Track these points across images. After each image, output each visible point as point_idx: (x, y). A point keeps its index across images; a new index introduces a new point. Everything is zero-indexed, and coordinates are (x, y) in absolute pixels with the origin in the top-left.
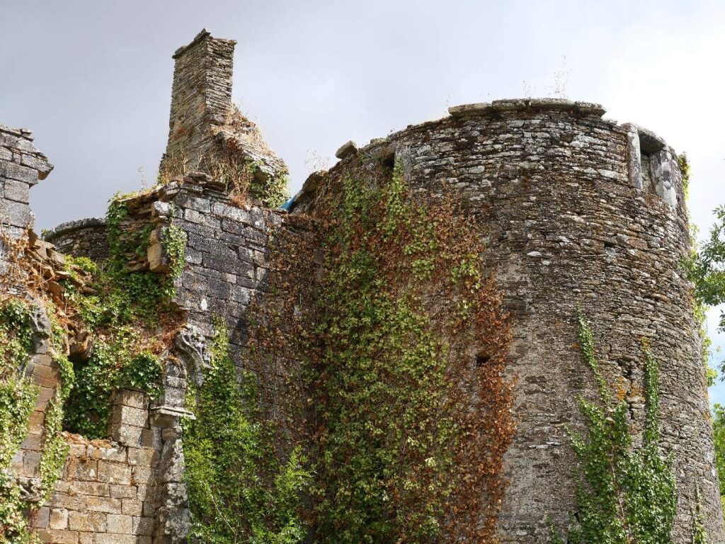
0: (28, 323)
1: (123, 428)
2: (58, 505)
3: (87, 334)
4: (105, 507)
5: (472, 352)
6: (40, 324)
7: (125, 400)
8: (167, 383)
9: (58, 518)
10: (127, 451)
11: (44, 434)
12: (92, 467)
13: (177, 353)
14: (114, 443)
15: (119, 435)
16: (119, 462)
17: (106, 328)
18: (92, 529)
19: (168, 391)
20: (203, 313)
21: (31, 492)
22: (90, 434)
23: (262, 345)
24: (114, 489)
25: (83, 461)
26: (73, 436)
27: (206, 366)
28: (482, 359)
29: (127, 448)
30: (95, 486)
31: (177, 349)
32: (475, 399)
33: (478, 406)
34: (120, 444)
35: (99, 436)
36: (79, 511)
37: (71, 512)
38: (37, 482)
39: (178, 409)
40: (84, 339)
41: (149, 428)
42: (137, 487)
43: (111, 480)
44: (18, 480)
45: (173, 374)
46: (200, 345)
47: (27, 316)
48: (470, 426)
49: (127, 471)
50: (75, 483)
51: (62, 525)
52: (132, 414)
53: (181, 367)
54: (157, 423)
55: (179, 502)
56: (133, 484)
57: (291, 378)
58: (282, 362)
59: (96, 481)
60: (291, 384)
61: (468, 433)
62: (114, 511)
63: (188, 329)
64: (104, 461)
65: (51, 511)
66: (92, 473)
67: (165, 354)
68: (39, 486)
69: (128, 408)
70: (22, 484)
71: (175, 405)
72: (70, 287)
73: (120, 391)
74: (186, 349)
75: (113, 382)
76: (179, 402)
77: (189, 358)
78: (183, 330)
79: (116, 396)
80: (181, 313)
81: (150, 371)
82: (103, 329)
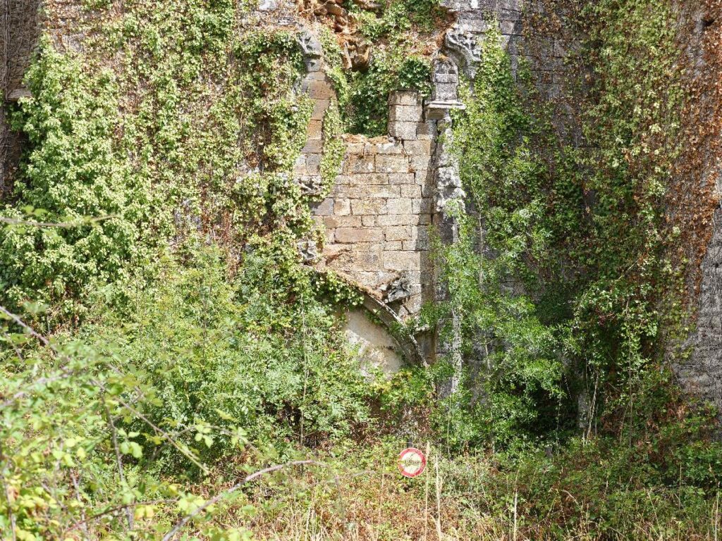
0: (296, 48)
1: (397, 125)
2: (341, 195)
3: (367, 46)
4: (385, 194)
5: (699, 16)
6: (308, 47)
7: (398, 101)
8: (436, 80)
9: (341, 206)
10: (403, 143)
11: (323, 139)
12: (370, 161)
13: (447, 52)
14: (392, 138)
15: (394, 131)
16: (395, 154)
17: (386, 37)
18: (374, 213)
19: (439, 88)
20: (473, 12)
21: (312, 188)
22: (373, 133)
23: (538, 31)
24: (391, 177)
25: (361, 157)
26: (354, 136)
27: (475, 59)
28: (707, 23)
29: (403, 141)
30: (374, 177)
31: (447, 48)
32: (701, 62)
33: (703, 69)
34: (395, 138)
35: (381, 133)
36: (360, 199)
37: (352, 201)
38: (317, 180)
39: (449, 102)
40: (364, 52)
41: (424, 122)
42: (415, 174)
43: (389, 170)
44: (300, 180)
45: (442, 71)
46: (468, 41)
47: (295, 42)
48: (694, 90)
49: (405, 161)
50: (355, 176)
51: (346, 211)
52: (406, 111)
53: (450, 64)
54: (431, 117)
55: (447, 184)
56: (411, 171)
57: (569, 58)
58: (560, 44)
59: (375, 172)
60: (570, 63)
61: (693, 97)
62: (394, 195)
63: (454, 29)
64: (381, 155)
65: (335, 202)
66: (371, 166)
67: (436, 54)
68: (319, 182)
69: (402, 107)
70: (304, 182)
71: (446, 99)
72: (354, 6)
73: (393, 93)
74: (455, 47)
75: (388, 85)
76: (450, 95)
77: (460, 54)
78: (449, 31)
79: (391, 98)
80: (452, 15)
81: (418, 73)
82: (384, 40)
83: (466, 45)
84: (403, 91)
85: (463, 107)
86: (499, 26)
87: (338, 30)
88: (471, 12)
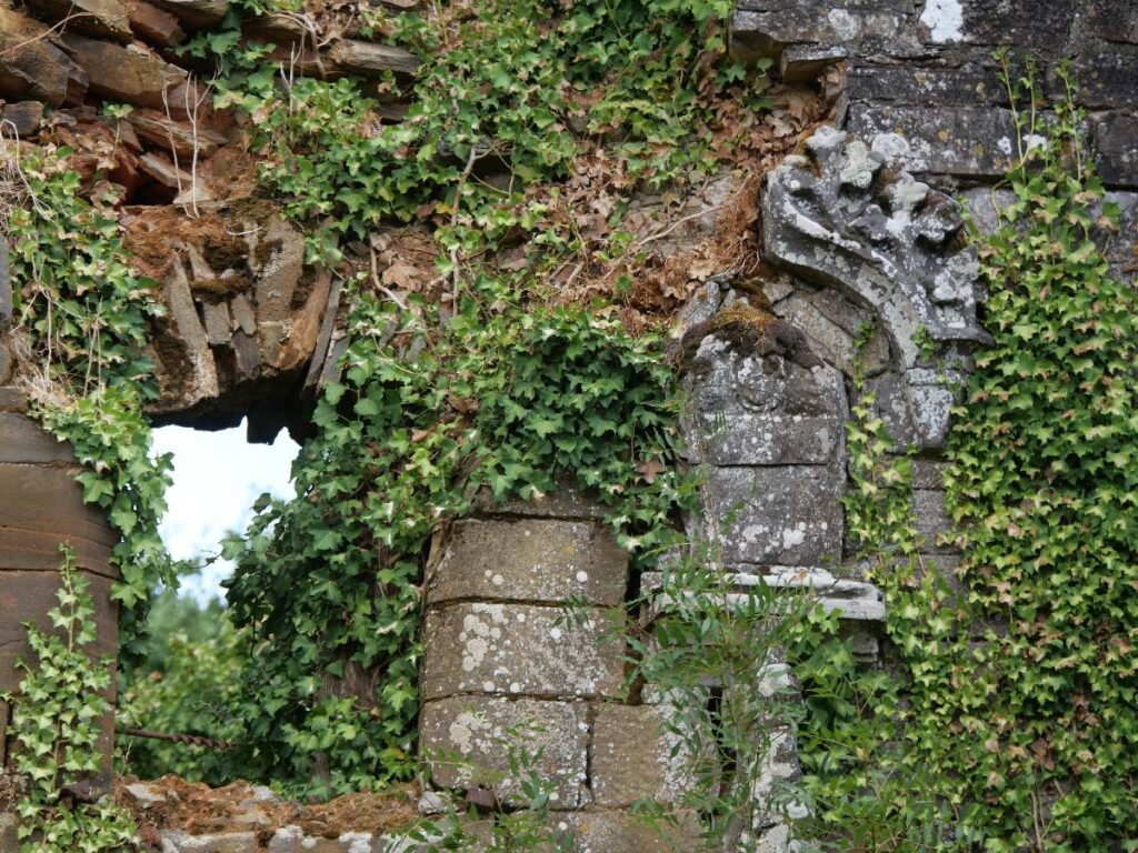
8: (708, 452)
20: (933, 60)
27: (946, 327)
31: (776, 268)
39: (786, 576)
46: (900, 225)
63: (816, 158)
71: (767, 561)
72: (245, 57)
73: (452, 529)
74: (819, 261)
75: (422, 492)
76: (793, 537)
77: (854, 301)
78: (784, 172)
79: (441, 561)
80: (809, 80)
81: (595, 406)
82: (415, 241)
83: (888, 244)
84: (508, 513)
85: (869, 607)
86: (1090, 140)
87: (147, 192)
88: (922, 61)
